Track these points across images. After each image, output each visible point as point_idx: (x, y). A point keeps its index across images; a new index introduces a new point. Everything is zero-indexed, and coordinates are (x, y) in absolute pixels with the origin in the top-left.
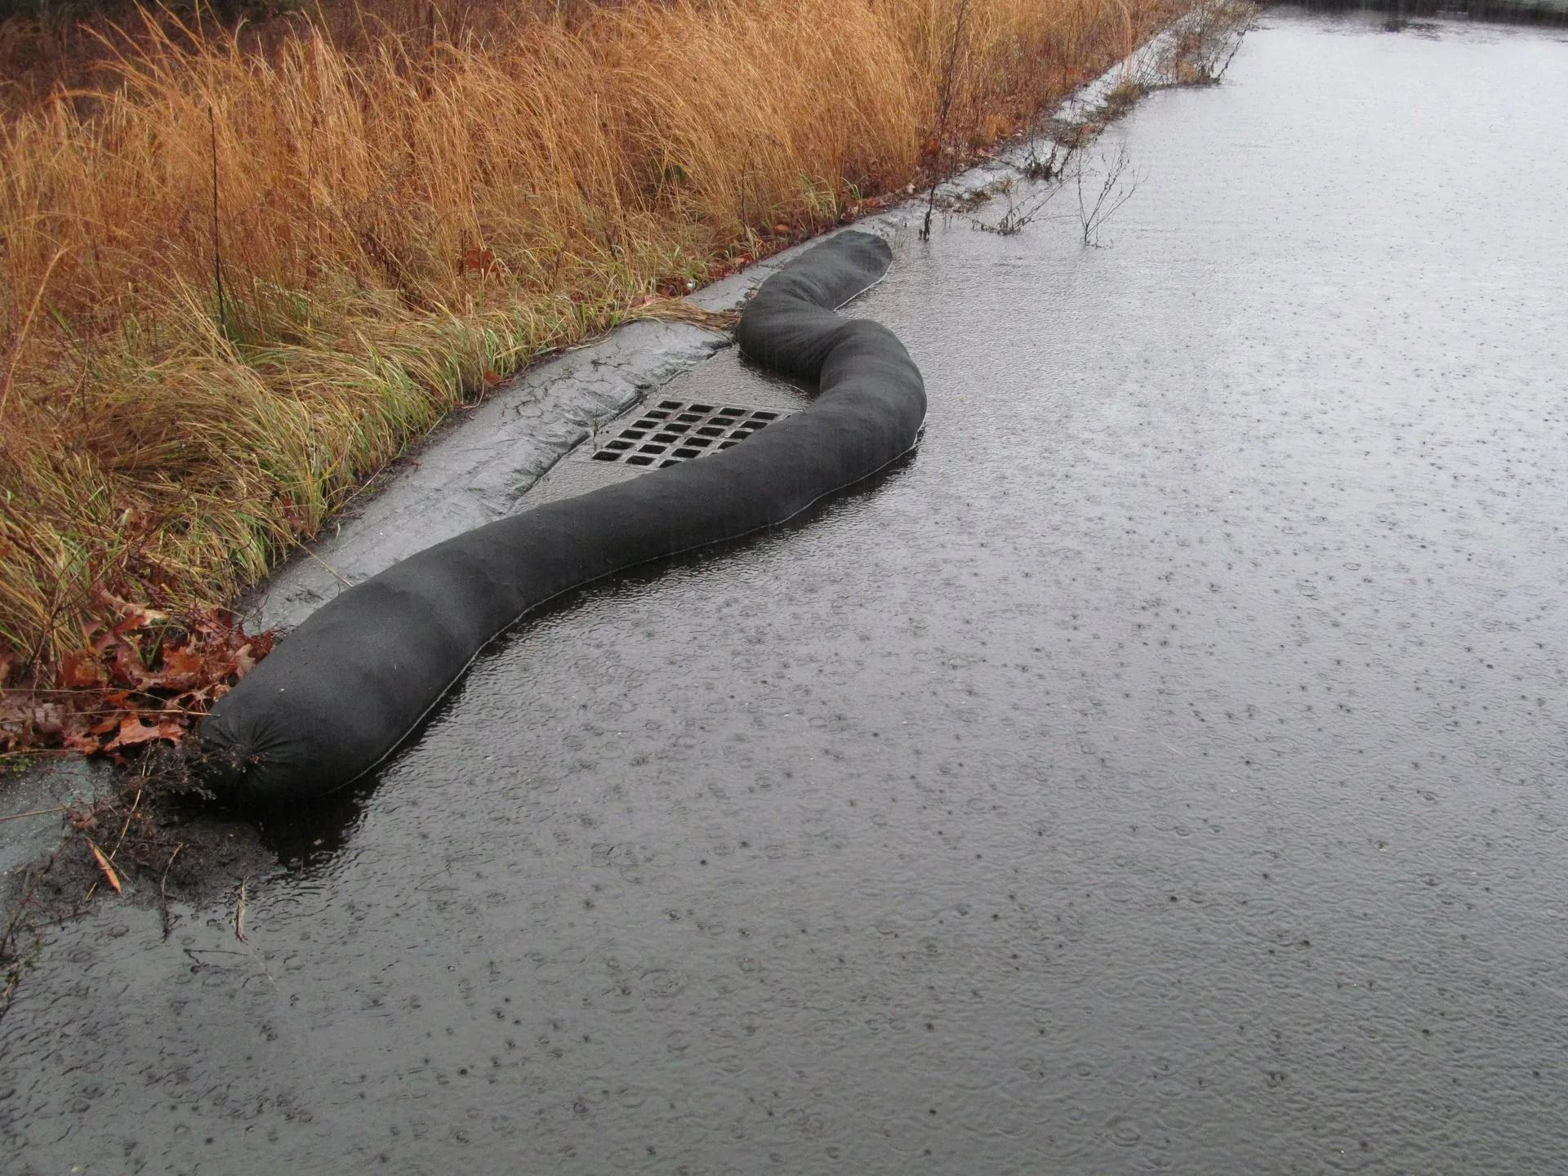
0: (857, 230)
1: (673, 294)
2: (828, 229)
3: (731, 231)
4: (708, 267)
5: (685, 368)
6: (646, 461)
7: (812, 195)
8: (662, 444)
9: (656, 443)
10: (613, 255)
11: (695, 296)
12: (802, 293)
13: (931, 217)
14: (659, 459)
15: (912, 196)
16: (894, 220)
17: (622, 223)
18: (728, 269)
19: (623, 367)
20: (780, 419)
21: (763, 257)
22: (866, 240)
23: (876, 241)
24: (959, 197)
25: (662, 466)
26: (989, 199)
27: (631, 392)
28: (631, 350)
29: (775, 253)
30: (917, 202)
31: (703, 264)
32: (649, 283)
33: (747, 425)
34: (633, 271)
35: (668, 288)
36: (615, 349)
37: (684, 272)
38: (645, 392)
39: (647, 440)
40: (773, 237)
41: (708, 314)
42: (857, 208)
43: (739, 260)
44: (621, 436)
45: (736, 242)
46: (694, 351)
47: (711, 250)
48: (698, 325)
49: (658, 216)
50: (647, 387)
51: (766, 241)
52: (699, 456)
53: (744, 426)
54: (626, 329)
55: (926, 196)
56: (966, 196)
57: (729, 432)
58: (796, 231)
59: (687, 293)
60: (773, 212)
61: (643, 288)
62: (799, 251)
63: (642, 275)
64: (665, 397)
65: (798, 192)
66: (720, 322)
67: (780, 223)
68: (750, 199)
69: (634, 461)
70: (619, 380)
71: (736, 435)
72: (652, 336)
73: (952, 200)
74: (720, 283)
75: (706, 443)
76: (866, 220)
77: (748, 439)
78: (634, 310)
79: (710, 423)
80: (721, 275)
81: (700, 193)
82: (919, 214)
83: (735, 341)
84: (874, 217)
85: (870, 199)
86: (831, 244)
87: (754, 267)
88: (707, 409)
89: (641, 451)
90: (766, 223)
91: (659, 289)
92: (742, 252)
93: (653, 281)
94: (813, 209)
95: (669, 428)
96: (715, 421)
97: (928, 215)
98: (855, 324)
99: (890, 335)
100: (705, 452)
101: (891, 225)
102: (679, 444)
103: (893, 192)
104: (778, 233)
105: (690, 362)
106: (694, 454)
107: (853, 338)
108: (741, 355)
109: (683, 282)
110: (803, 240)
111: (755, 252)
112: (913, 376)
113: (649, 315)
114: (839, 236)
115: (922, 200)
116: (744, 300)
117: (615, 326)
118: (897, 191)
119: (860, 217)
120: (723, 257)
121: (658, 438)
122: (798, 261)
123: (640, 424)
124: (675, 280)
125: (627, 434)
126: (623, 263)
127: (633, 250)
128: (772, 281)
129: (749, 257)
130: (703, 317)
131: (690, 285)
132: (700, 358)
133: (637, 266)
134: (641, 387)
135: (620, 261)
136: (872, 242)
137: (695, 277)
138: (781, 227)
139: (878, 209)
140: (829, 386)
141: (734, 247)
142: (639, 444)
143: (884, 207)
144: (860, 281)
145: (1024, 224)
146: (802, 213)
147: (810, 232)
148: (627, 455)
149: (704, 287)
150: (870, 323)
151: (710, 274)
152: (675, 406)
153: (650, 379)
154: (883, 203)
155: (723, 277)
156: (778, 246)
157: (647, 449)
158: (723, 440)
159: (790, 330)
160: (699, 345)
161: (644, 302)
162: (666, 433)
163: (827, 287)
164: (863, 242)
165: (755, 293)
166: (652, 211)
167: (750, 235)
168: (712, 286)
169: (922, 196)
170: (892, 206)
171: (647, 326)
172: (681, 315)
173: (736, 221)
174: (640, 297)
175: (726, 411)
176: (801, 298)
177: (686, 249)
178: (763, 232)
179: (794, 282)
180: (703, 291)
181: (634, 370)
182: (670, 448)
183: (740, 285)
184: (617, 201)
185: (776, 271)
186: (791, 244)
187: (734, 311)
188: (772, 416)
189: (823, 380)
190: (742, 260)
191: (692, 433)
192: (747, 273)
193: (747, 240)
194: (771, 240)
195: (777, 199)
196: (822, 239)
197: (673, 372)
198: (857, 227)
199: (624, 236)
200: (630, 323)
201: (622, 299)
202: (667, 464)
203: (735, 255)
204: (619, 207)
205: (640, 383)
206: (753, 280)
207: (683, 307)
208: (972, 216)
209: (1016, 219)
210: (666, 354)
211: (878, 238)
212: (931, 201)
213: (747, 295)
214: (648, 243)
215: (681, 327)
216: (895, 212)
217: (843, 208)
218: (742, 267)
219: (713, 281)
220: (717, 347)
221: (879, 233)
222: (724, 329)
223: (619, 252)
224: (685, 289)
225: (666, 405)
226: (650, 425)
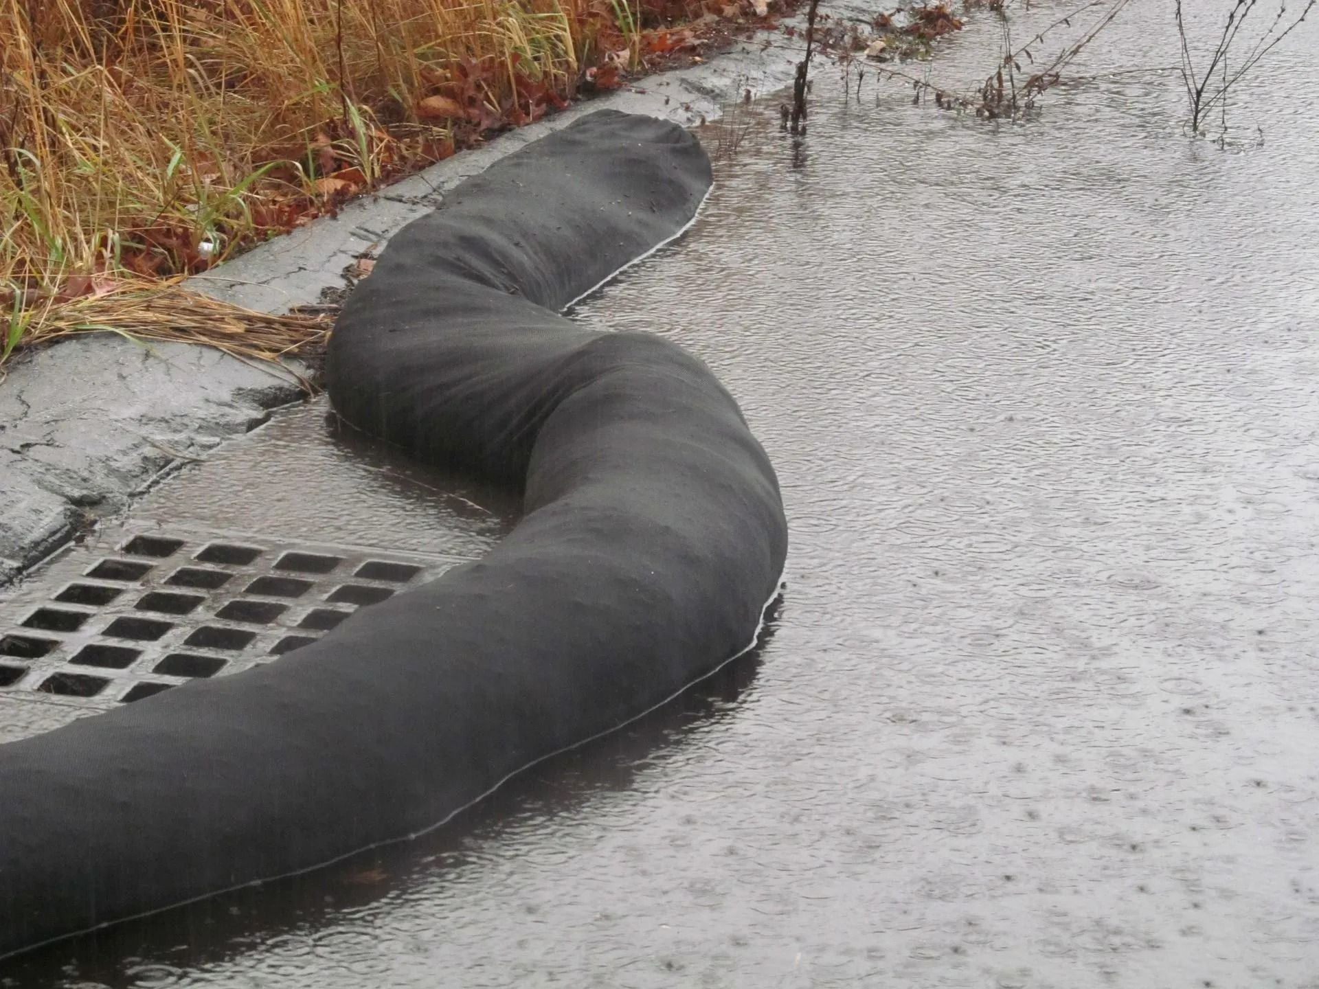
0: (626, 110)
1: (163, 271)
2: (553, 105)
3: (311, 114)
4: (253, 203)
5: (190, 453)
6: (92, 687)
7: (512, 21)
8: (129, 644)
9: (113, 642)
10: (12, 171)
11: (218, 275)
12: (486, 270)
13: (810, 76)
14: (121, 681)
15: (765, 23)
16: (713, 81)
17: (33, 93)
18: (301, 207)
19: (32, 452)
20: (428, 578)
21: (390, 176)
22: (650, 133)
23: (672, 135)
24: (882, 24)
25: (129, 698)
26: (959, 26)
27: (53, 514)
28: (56, 410)
29: (419, 167)
30: (777, 37)
31: (238, 196)
32: (104, 242)
33: (345, 594)
34: (61, 212)
35: (150, 255)
36: (18, 409)
37: (193, 214)
38: (90, 514)
39: (91, 634)
40: (416, 125)
41: (250, 319)
42: (626, 54)
43: (331, 185)
44: (28, 623)
45: (323, 141)
46: (214, 410)
47: (258, 159)
48: (225, 345)
49: (126, 72)
50: (93, 503)
51: (398, 137)
52: (223, 672)
53: (339, 596)
54: (43, 357)
55: (798, 21)
56: (901, 21)
57: (299, 610)
58: (474, 112)
59: (198, 266)
60: (415, 64)
61: (87, 253)
62: (477, 162)
63: (85, 223)
64: (141, 526)
65: (479, 14)
66: (279, 338)
67: (436, 91)
68: (359, 30)
69: (58, 685)
70: (24, 482)
71: (317, 620)
72: (111, 376)
73: (865, 30)
74: (280, 243)
75: (238, 641)
76: (650, 83)
77: (341, 631)
78: (65, 309)
79: (252, 590)
80: (286, 221)
81: (231, 15)
82: (780, 67)
83: (318, 385)
84: (668, 76)
85: (662, 30)
86: (559, 145)
87: (367, 201)
88: (244, 556)
89: (75, 661)
90: (399, 92)
91: (128, 256)
92: (339, 164)
93: (114, 237)
94: (516, 57)
95: (151, 602)
96: (263, 586)
97: (802, 70)
98: (613, 345)
99: (696, 369)
100: (236, 664)
101: (711, 94)
102: (174, 642)
103: (719, 12)
104: (435, 118)
105: (204, 439)
106: (210, 667)
107: (601, 381)
108: (330, 419)
109: (187, 240)
110: (493, 134)
111: (370, 164)
112: (751, 473)
113: (100, 323)
114: (578, 125)
115: (790, 31)
116: (341, 284)
117: (17, 349)
118: (729, 10)
119: (632, 76)
120: (292, 178)
121: (121, 628)
122: (476, 187)
123: (75, 594)
124: (169, 233)
125: (43, 619)
126: (36, 192)
127: (63, 160)
128: (405, 240)
129: (357, 178)
130: (239, 328)
131: (206, 247)
132: (230, 428)
133: (74, 201)
134: (79, 502)
135: (28, 187)
136: (659, 140)
137: (220, 228)
138: (436, 102)
139: (684, 55)
140: (542, 501)
141: (317, 154)
142: (74, 642)
143: (693, 50)
144: (628, 237)
145: (1041, 88)
146: (489, 66)
147: (509, 113)
148: (40, 670)
149: (241, 251)
150: (650, 342)
151: (258, 218)
152: (164, 548)
153: (101, 481)
154: (691, 40)
155: (288, 226)
156: (428, 148)
157: (91, 655)
158: (283, 633)
159: (454, 358)
160: (226, 396)
161: (89, 289)
162: (139, 615)
163: (548, 251)
164: (639, 141)
165: (368, 265)
166: (111, 62)
167: (357, 121)
168: (260, 254)
169: (790, 22)
170: (716, 47)
171: (95, 346)
172: (184, 322)
173: (322, 85)
174: (80, 278)
175: (294, 562)
176: (481, 279)
177: (196, 156)
178: (390, 114)
179: (469, 242)
180: (239, 263)
181: (63, 458)
182: (153, 651)
183: (333, 246)
184: (23, 38)
185: (423, 211)
186: (461, 145)
187: (315, 311)
188: (405, 573)
189: (533, 482)
190: (339, 184)
191: (204, 616)
192: (350, 218)
193: (352, 134)
194: (412, 134)
195: (425, 31)
196: (537, 132)
197: (162, 465)
198: (627, 103)
199: (39, 125)
200: (53, 342)
201: (35, 284)
202: (141, 692)
203: (319, 173)
204: (26, 52)
205: (77, 493)
206: (362, 233)
207: (189, 303)
208: (914, 70)
209: (1020, 79)
210: (144, 420)
211: (676, 128)
212: (810, 36)
213: (348, 273)
214: (102, 143)
215: (181, 352)
216: (721, 63)
217: (590, 53)
218: (340, 200)
219: (264, 237)
220: (271, 401)
221: (680, 117)
222: (290, 356)
223: (28, 163)
224: (191, 258)
225: (141, 545)
226: (101, 597)
